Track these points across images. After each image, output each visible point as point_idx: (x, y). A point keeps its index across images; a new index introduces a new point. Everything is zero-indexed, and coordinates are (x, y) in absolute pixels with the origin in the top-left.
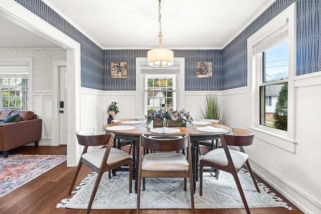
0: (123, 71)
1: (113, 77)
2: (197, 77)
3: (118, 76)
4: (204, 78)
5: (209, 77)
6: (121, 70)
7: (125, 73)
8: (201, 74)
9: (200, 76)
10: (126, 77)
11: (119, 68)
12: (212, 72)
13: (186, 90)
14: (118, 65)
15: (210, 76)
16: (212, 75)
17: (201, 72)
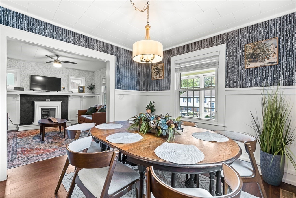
0: (160, 72)
1: (153, 79)
2: (246, 67)
3: (157, 78)
4: (260, 67)
5: (271, 64)
6: (159, 71)
7: (162, 74)
8: (254, 61)
9: (252, 65)
10: (162, 78)
11: (157, 70)
12: (276, 56)
13: (227, 86)
14: (157, 68)
15: (273, 63)
16: (276, 60)
17: (254, 58)
